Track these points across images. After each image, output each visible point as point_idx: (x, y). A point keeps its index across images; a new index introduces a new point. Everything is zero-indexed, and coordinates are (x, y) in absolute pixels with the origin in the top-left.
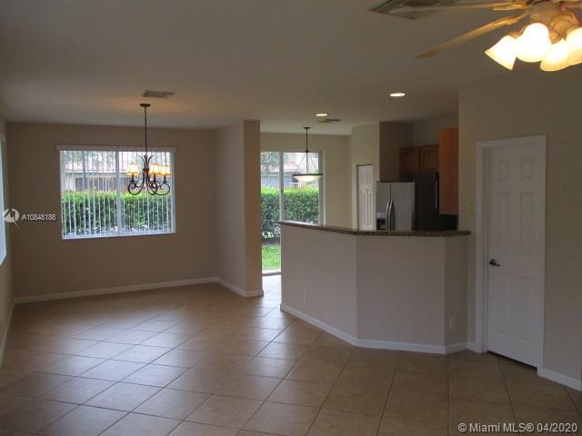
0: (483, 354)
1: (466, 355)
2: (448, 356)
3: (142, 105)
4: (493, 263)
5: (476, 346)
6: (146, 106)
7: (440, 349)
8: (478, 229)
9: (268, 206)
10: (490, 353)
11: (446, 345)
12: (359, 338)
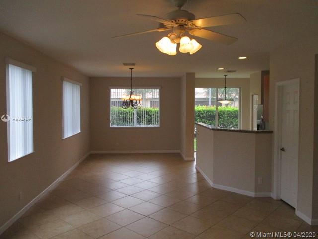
0: (277, 200)
1: (269, 200)
2: (255, 198)
3: (130, 68)
4: (283, 150)
5: (274, 195)
6: (131, 69)
7: (252, 194)
8: (276, 131)
9: (227, 117)
10: (282, 200)
11: (255, 192)
12: (214, 183)
